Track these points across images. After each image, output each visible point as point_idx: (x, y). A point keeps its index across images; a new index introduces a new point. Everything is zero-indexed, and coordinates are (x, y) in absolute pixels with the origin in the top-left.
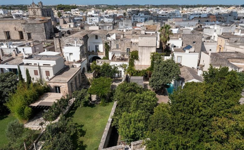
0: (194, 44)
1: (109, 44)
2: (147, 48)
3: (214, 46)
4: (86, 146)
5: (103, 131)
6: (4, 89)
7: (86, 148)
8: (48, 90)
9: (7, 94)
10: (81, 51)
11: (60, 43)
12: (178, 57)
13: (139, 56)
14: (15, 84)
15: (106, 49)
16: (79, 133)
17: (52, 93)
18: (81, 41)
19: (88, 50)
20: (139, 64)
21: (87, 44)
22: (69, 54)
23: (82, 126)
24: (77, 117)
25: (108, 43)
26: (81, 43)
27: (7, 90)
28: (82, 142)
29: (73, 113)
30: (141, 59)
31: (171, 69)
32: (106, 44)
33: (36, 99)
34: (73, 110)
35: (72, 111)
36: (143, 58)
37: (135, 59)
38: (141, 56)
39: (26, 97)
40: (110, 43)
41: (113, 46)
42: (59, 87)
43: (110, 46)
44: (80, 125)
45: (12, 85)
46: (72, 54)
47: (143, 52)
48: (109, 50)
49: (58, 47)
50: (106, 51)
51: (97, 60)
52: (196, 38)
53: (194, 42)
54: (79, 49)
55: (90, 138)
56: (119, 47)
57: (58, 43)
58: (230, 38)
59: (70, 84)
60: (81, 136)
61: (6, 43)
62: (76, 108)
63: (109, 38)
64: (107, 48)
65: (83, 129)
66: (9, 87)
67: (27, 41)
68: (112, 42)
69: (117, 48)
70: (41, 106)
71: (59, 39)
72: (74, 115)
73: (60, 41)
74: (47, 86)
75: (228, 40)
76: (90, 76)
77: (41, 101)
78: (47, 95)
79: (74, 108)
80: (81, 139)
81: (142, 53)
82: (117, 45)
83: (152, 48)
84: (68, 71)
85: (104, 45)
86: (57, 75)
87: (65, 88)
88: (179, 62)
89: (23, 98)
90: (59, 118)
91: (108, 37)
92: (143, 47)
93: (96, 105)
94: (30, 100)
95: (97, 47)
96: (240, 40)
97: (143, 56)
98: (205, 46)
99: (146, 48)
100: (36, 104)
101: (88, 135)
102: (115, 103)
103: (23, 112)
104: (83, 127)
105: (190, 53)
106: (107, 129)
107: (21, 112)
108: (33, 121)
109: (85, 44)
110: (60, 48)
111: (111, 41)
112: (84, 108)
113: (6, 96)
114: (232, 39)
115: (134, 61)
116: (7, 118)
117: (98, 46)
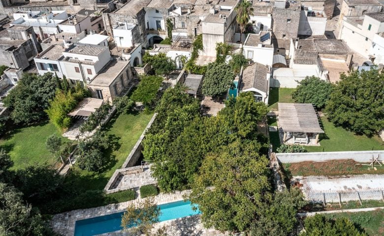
0: (289, 22)
1: (172, 22)
2: (213, 36)
3: (321, 23)
4: (117, 161)
5: (132, 148)
6: (43, 95)
7: (117, 163)
8: (89, 94)
9: (46, 100)
10: (134, 34)
11: (110, 20)
12: (248, 51)
13: (204, 45)
14: (54, 88)
15: (168, 28)
16: (114, 147)
17: (93, 99)
18: (134, 20)
19: (147, 27)
20: (205, 55)
21: (144, 20)
22: (119, 38)
23: (119, 138)
24: (116, 127)
25: (171, 20)
26: (135, 22)
27: (45, 95)
28: (114, 157)
29: (114, 122)
30: (207, 49)
31: (223, 77)
32: (168, 21)
33: (75, 107)
34: (114, 118)
35: (112, 119)
36: (209, 47)
37: (198, 48)
38: (207, 45)
39: (64, 106)
40: (173, 19)
41: (178, 24)
42: (101, 91)
43: (174, 24)
44: (117, 137)
45: (51, 91)
46: (123, 38)
47: (208, 40)
48: (172, 29)
49: (108, 24)
50: (168, 30)
51: (155, 45)
52: (291, 15)
53: (289, 20)
54: (131, 33)
55: (123, 152)
56: (186, 26)
57: (107, 20)
58: (355, 7)
59: (114, 87)
60: (115, 150)
61: (45, 16)
62: (118, 115)
63: (172, 14)
64: (171, 26)
65: (120, 142)
66: (48, 93)
67: (72, 6)
68: (176, 19)
69: (183, 27)
70: (79, 116)
71: (108, 15)
72: (114, 125)
73: (109, 17)
74: (88, 89)
75: (353, 9)
76: (141, 71)
77: (80, 109)
78: (87, 101)
79: (115, 115)
80: (115, 153)
81: (207, 42)
82: (183, 23)
83: (218, 36)
84: (114, 67)
85: (166, 22)
86: (101, 73)
87: (106, 92)
88: (250, 57)
89: (61, 107)
90: (95, 131)
91: (171, 12)
92: (207, 34)
93: (140, 112)
94: (68, 109)
95: (158, 22)
96: (372, 8)
97: (209, 45)
98: (309, 22)
99: (211, 36)
100: (74, 113)
101: (122, 150)
102: (155, 115)
103: (62, 122)
104: (120, 140)
105: (263, 48)
106: (136, 147)
107: (60, 122)
108: (73, 129)
109: (140, 23)
110: (111, 25)
111: (174, 18)
112: (126, 115)
113: (45, 101)
114: (358, 7)
115: (197, 51)
116: (48, 124)
117: (160, 21)
